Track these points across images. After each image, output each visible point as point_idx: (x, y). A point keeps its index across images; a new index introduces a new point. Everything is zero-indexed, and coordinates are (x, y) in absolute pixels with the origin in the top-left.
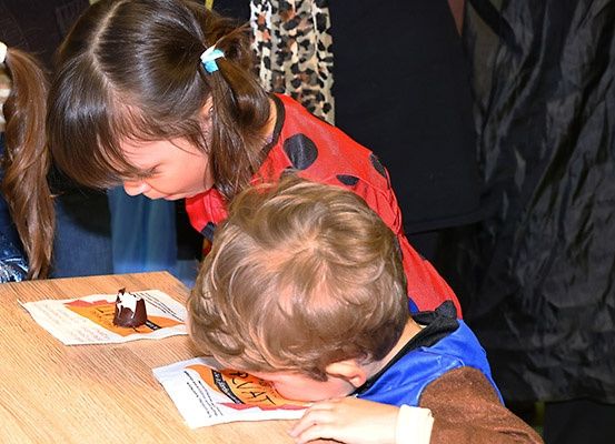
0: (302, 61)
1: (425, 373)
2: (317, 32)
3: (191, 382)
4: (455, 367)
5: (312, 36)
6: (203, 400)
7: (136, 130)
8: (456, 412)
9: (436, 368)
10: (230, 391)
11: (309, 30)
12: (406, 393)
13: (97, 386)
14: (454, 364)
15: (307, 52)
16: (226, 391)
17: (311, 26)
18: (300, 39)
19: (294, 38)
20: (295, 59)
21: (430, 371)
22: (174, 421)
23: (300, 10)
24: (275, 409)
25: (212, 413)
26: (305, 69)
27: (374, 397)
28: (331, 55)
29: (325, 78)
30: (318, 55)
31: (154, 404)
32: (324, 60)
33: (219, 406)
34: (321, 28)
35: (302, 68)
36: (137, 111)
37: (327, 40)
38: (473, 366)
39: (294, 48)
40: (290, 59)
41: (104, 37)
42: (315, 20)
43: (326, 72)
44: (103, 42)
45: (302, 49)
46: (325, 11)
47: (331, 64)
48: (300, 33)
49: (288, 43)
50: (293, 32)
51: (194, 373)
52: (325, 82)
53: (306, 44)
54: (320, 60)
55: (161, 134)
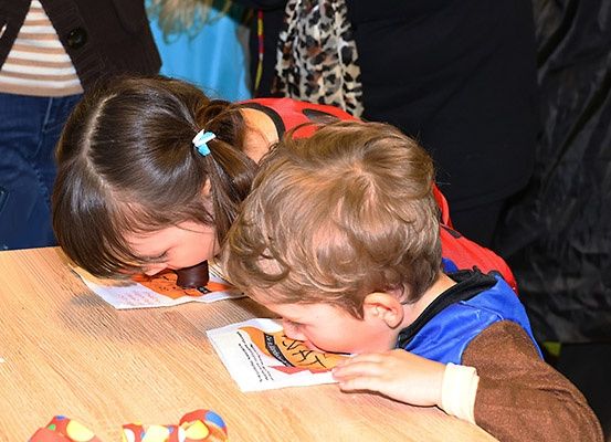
0: (328, 94)
1: (464, 327)
2: (343, 66)
3: (243, 344)
4: (494, 322)
5: (338, 71)
6: (255, 364)
7: (139, 224)
8: (498, 369)
9: (474, 322)
10: (281, 354)
11: (334, 65)
12: (448, 351)
13: (148, 350)
14: (492, 318)
15: (334, 86)
16: (277, 354)
17: (336, 61)
18: (325, 74)
19: (320, 72)
20: (322, 92)
21: (469, 325)
22: (224, 384)
23: (325, 47)
24: (325, 371)
25: (263, 377)
26: (331, 102)
27: (417, 350)
28: (360, 84)
29: (353, 107)
30: (345, 87)
31: (203, 366)
32: (352, 91)
33: (269, 369)
34: (347, 61)
35: (328, 101)
36: (137, 206)
37: (354, 71)
38: (512, 320)
39: (320, 82)
40: (317, 91)
41: (94, 138)
42: (340, 55)
43: (354, 102)
44: (94, 144)
45: (329, 83)
46: (352, 44)
47: (360, 94)
48: (326, 68)
49: (316, 77)
50: (319, 67)
51: (246, 336)
52: (354, 111)
53: (332, 78)
54: (348, 91)
55: (164, 221)
